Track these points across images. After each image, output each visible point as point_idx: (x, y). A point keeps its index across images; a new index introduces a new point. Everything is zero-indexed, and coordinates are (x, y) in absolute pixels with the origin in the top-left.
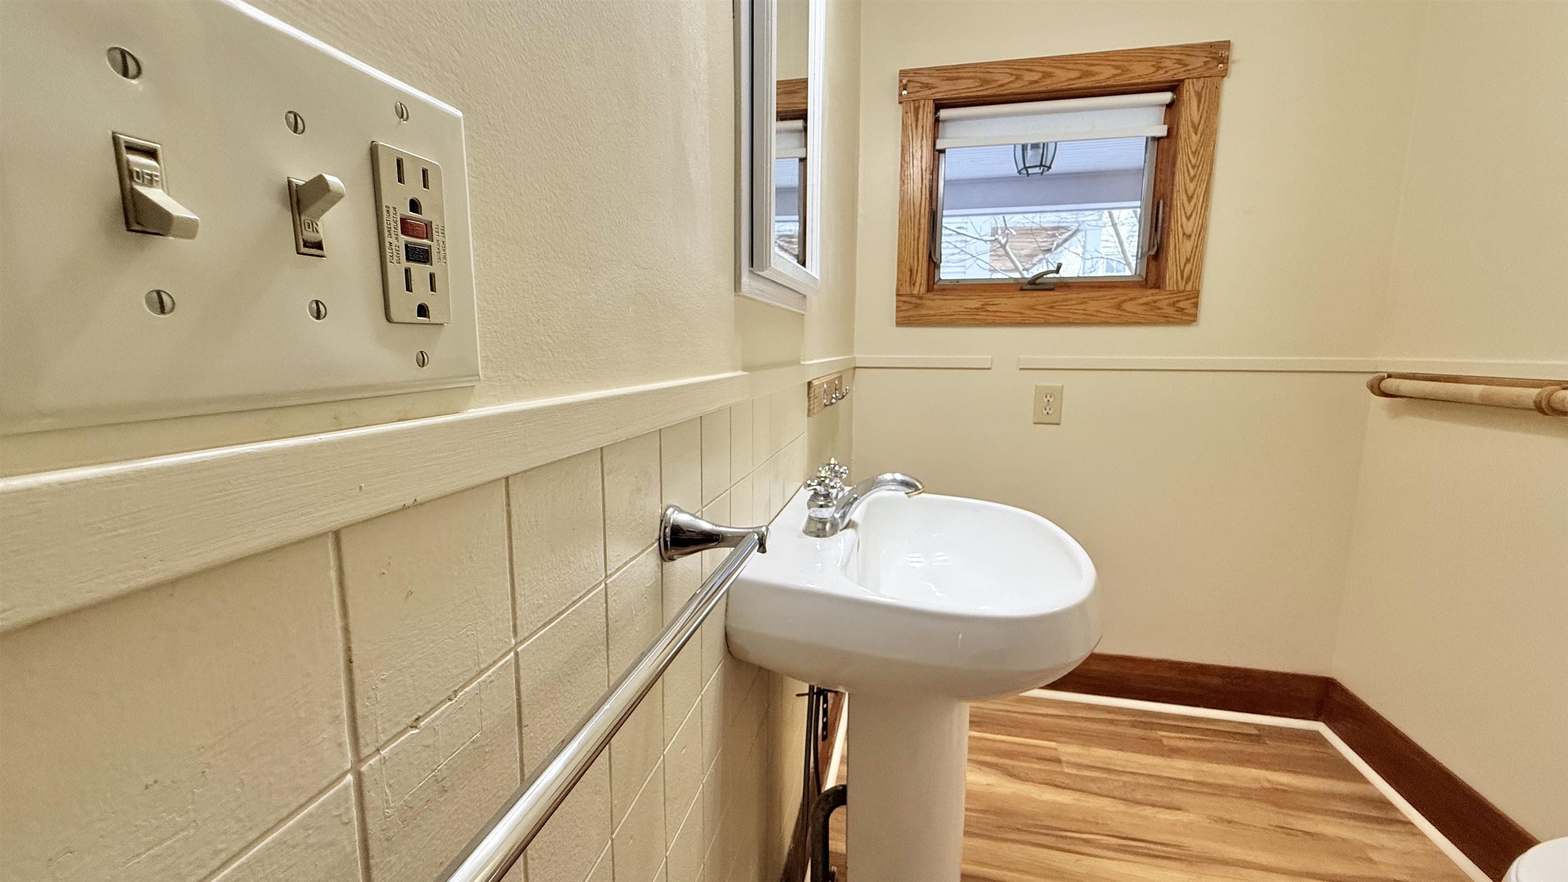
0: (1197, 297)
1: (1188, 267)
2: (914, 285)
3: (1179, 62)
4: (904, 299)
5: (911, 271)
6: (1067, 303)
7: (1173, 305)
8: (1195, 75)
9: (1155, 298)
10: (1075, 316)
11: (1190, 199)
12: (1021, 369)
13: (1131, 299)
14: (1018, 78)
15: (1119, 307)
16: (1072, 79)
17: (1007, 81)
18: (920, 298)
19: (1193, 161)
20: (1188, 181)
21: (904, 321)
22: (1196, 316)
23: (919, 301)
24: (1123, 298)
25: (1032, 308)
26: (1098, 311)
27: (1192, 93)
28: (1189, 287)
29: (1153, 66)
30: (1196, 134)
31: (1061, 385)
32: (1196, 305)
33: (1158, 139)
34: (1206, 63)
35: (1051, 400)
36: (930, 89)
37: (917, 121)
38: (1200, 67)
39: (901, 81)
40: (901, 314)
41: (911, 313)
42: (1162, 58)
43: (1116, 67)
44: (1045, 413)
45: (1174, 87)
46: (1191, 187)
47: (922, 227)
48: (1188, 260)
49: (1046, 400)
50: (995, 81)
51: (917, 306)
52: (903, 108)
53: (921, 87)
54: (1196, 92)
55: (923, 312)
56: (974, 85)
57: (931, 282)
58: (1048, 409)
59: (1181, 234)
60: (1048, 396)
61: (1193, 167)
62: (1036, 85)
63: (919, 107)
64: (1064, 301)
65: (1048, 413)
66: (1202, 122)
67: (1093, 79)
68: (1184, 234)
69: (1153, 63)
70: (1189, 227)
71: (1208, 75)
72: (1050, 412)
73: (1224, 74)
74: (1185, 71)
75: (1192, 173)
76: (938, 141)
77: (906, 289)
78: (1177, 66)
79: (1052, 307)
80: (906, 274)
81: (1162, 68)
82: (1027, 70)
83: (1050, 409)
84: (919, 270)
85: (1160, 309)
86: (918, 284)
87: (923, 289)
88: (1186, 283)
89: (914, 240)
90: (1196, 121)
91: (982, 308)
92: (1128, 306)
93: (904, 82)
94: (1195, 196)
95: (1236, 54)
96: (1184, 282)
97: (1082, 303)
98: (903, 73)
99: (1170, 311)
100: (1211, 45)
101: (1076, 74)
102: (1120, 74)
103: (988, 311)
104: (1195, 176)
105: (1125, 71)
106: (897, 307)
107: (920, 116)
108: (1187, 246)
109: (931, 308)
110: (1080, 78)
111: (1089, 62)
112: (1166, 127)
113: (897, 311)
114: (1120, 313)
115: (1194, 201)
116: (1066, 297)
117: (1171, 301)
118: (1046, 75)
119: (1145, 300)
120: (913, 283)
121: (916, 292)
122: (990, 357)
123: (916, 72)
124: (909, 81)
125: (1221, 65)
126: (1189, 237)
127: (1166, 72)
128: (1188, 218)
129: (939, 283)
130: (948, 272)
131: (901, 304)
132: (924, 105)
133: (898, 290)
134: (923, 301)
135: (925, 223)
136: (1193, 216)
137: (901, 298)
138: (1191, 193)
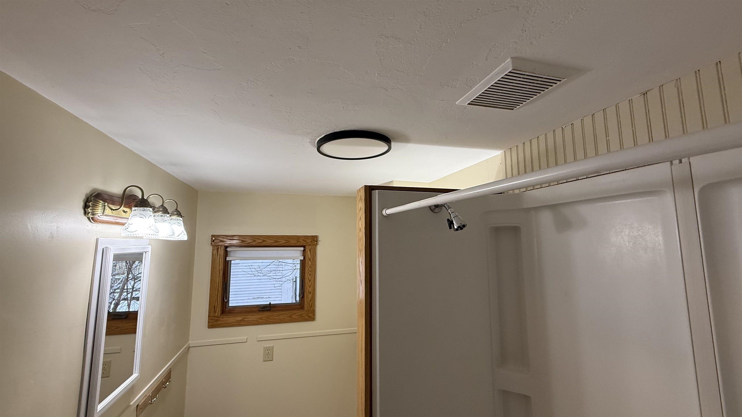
0: (314, 312)
1: (311, 303)
2: (216, 312)
3: (304, 240)
4: (211, 318)
5: (214, 307)
6: (273, 316)
7: (307, 315)
8: (308, 244)
9: (302, 313)
11: (310, 281)
12: (258, 341)
13: (294, 314)
14: (255, 241)
15: (290, 317)
16: (272, 243)
17: (251, 242)
20: (309, 276)
21: (210, 326)
22: (314, 318)
24: (292, 314)
25: (261, 319)
26: (284, 319)
27: (308, 250)
28: (311, 309)
29: (297, 241)
30: (310, 262)
31: (272, 345)
32: (314, 315)
33: (302, 260)
34: (311, 241)
35: (269, 352)
36: (223, 242)
37: (218, 253)
38: (310, 242)
39: (212, 239)
40: (210, 324)
41: (213, 323)
42: (299, 239)
43: (286, 240)
45: (304, 247)
46: (310, 277)
47: (219, 290)
48: (310, 301)
49: (267, 352)
50: (246, 241)
51: (217, 320)
52: (213, 248)
53: (220, 241)
54: (309, 249)
55: (220, 323)
56: (239, 242)
57: (224, 308)
58: (268, 355)
59: (308, 292)
60: (268, 350)
61: (310, 271)
62: (260, 244)
63: (219, 248)
64: (272, 315)
65: (268, 357)
66: (312, 257)
67: (279, 243)
68: (309, 292)
69: (296, 240)
71: (312, 245)
72: (269, 356)
73: (317, 244)
74: (306, 243)
75: (310, 273)
76: (227, 258)
77: (212, 314)
78: (303, 241)
79: (268, 318)
80: (212, 308)
81: (299, 242)
82: (257, 239)
83: (269, 355)
84: (218, 307)
85: (303, 316)
86: (217, 312)
87: (219, 314)
89: (216, 295)
90: (310, 258)
91: (243, 320)
92: (294, 316)
93: (214, 239)
94: (311, 280)
95: (320, 239)
96: (310, 307)
97: (279, 316)
98: (213, 236)
99: (307, 317)
100: (313, 236)
101: (273, 241)
102: (287, 243)
103: (244, 321)
105: (288, 242)
106: (208, 322)
107: (219, 251)
108: (310, 296)
109: (223, 321)
110: (274, 243)
111: (277, 238)
112: (303, 257)
114: (291, 319)
115: (311, 282)
116: (272, 314)
118: (264, 241)
119: (298, 314)
120: (215, 312)
121: (216, 315)
122: (246, 337)
123: (218, 236)
124: (215, 239)
125: (315, 242)
126: (310, 293)
127: (300, 243)
129: (229, 308)
130: (232, 303)
131: (210, 320)
132: (221, 247)
133: (209, 315)
134: (219, 319)
135: (220, 289)
136: (311, 286)
137: (210, 318)
138: (310, 279)
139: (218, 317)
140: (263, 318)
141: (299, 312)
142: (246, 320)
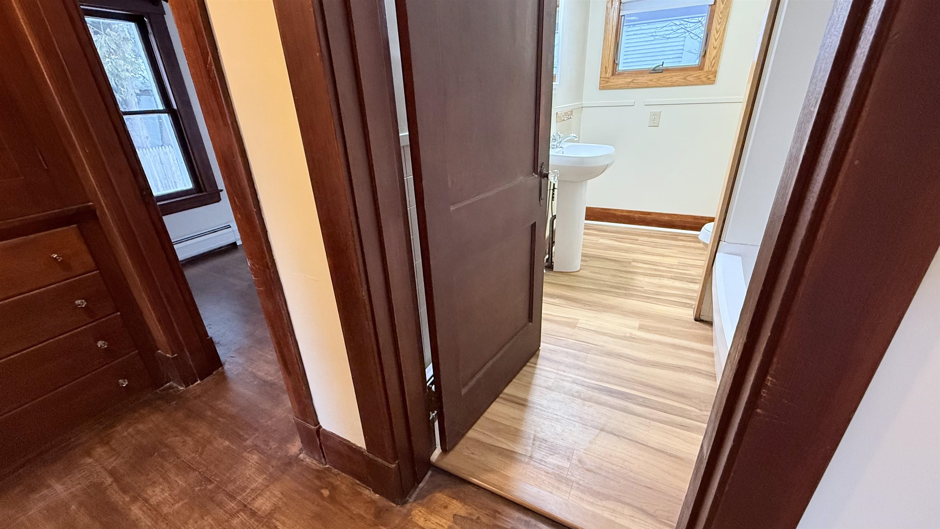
0: (716, 73)
1: (714, 61)
2: (607, 73)
4: (602, 79)
5: (606, 68)
6: (665, 78)
10: (667, 83)
12: (646, 105)
13: (690, 75)
15: (685, 79)
18: (608, 78)
21: (602, 88)
22: (715, 81)
23: (607, 80)
24: (687, 75)
25: (651, 80)
26: (677, 81)
28: (713, 70)
31: (660, 111)
32: (715, 76)
35: (656, 117)
37: (612, 5)
41: (605, 85)
47: (611, 50)
48: (714, 58)
49: (654, 117)
51: (607, 82)
55: (610, 84)
57: (615, 71)
58: (654, 121)
59: (712, 47)
70: (716, 44)
76: (621, 12)
77: (603, 75)
79: (659, 80)
84: (609, 68)
85: (701, 79)
87: (610, 75)
89: (608, 55)
91: (632, 82)
92: (689, 78)
94: (720, 31)
96: (712, 67)
97: (671, 78)
99: (705, 79)
107: (614, 3)
108: (714, 52)
109: (613, 82)
113: (600, 84)
114: (685, 81)
115: (718, 34)
116: (664, 75)
117: (705, 75)
119: (695, 75)
121: (607, 76)
122: (634, 101)
126: (715, 48)
128: (716, 40)
129: (618, 71)
130: (622, 67)
131: (601, 81)
133: (600, 76)
134: (609, 80)
135: (612, 47)
138: (718, 29)
140: (654, 80)
141: (698, 73)
142: (635, 81)
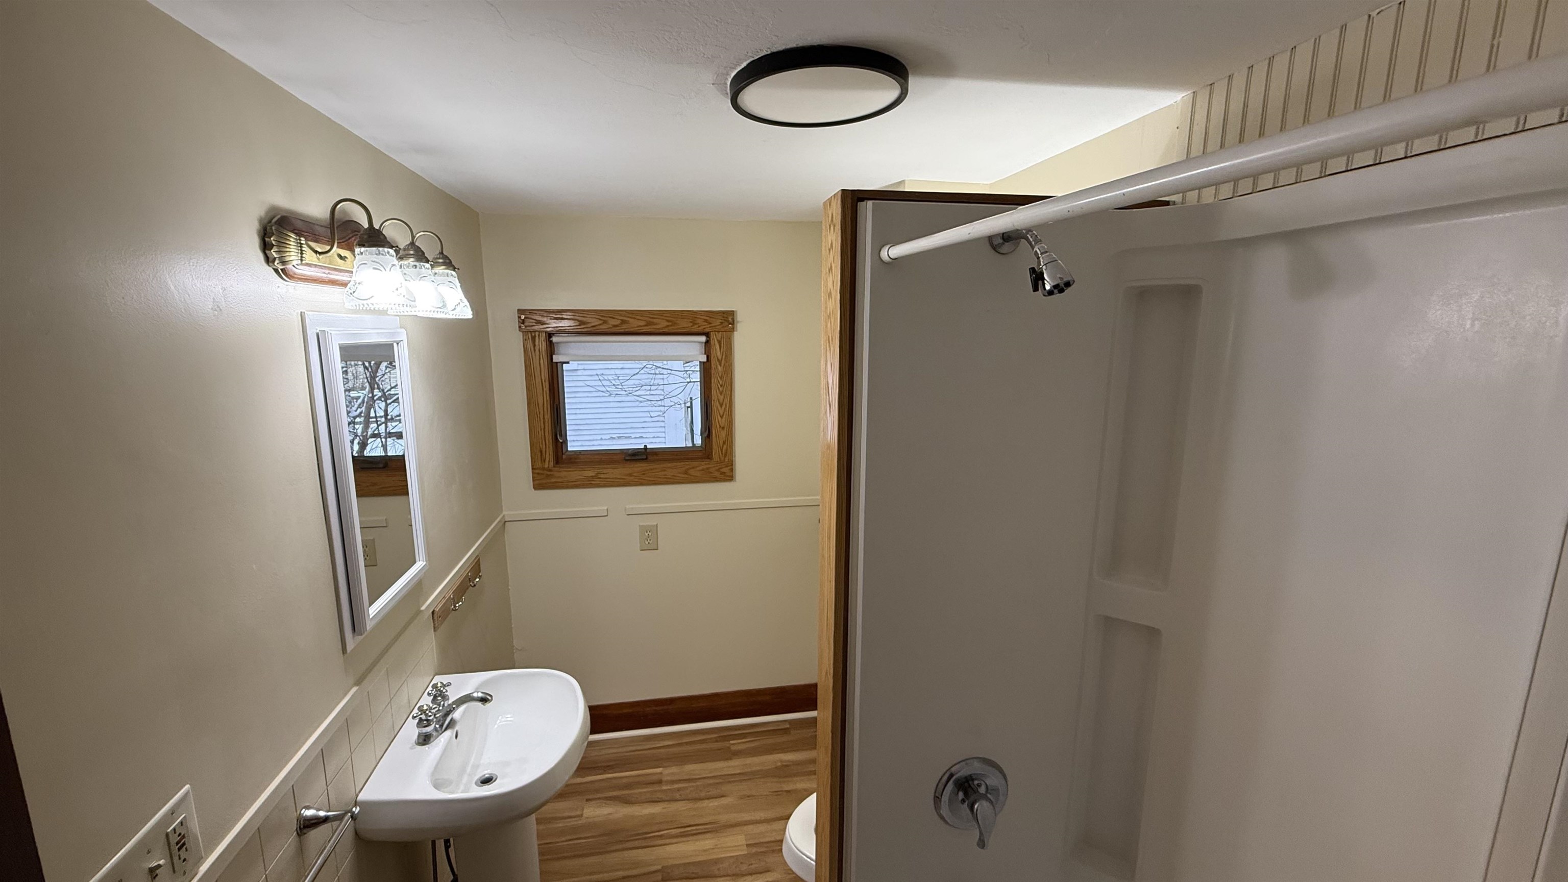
0: (732, 465)
1: (725, 447)
2: (544, 461)
3: (706, 321)
4: (537, 471)
5: (541, 452)
6: (653, 471)
7: (718, 470)
8: (717, 330)
9: (708, 466)
10: (659, 480)
11: (721, 405)
12: (628, 515)
13: (693, 468)
14: (605, 322)
15: (686, 473)
16: (641, 326)
17: (597, 324)
19: (721, 382)
20: (719, 395)
21: (538, 486)
22: (732, 476)
23: (549, 473)
24: (688, 467)
25: (630, 475)
26: (673, 476)
27: (716, 341)
28: (727, 460)
29: (691, 322)
30: (721, 366)
31: (655, 524)
32: (732, 470)
33: (704, 362)
34: (722, 323)
35: (650, 534)
36: (542, 325)
37: (535, 346)
38: (718, 325)
39: (520, 317)
40: (537, 482)
42: (696, 318)
43: (668, 321)
44: (647, 543)
45: (707, 334)
46: (721, 398)
47: (546, 420)
48: (724, 443)
49: (647, 534)
50: (588, 323)
52: (523, 336)
53: (536, 323)
54: (717, 340)
55: (553, 480)
56: (574, 325)
57: (560, 454)
58: (649, 540)
59: (718, 426)
60: (648, 532)
61: (721, 386)
62: (617, 328)
63: (535, 336)
64: (651, 470)
65: (649, 543)
66: (724, 357)
67: (655, 327)
68: (720, 426)
69: (691, 320)
70: (723, 422)
71: (723, 330)
72: (651, 542)
73: (733, 330)
74: (710, 327)
75: (721, 389)
76: (554, 357)
77: (539, 464)
78: (706, 323)
79: (644, 474)
80: (536, 454)
81: (696, 324)
82: (610, 317)
83: (650, 540)
84: (547, 451)
85: (711, 473)
86: (547, 460)
87: (552, 463)
88: (725, 457)
89: (541, 430)
90: (720, 358)
91: (596, 477)
92: (692, 472)
93: (523, 317)
94: (724, 404)
95: (739, 317)
96: (723, 455)
97: (665, 471)
98: (520, 312)
99: (717, 474)
100: (724, 312)
101: (643, 323)
102: (671, 326)
103: (600, 478)
104: (723, 391)
105: (674, 324)
106: (533, 477)
107: (537, 343)
108: (723, 434)
109: (559, 477)
110: (646, 325)
111: (652, 316)
112: (706, 356)
113: (533, 481)
114: (686, 476)
115: (724, 406)
116: (652, 467)
117: (717, 468)
118: (623, 322)
119: (701, 468)
121: (546, 466)
122: (606, 508)
123: (531, 312)
124: (525, 318)
125: (730, 326)
126: (723, 428)
127: (699, 327)
128: (722, 417)
129: (567, 453)
130: (574, 444)
131: (535, 475)
132: (539, 335)
133: (532, 466)
134: (552, 473)
135: (548, 417)
136: (724, 416)
137: (534, 471)
138: (721, 401)
139: (550, 471)
140: (635, 474)
141: (704, 465)
142: (602, 476)
